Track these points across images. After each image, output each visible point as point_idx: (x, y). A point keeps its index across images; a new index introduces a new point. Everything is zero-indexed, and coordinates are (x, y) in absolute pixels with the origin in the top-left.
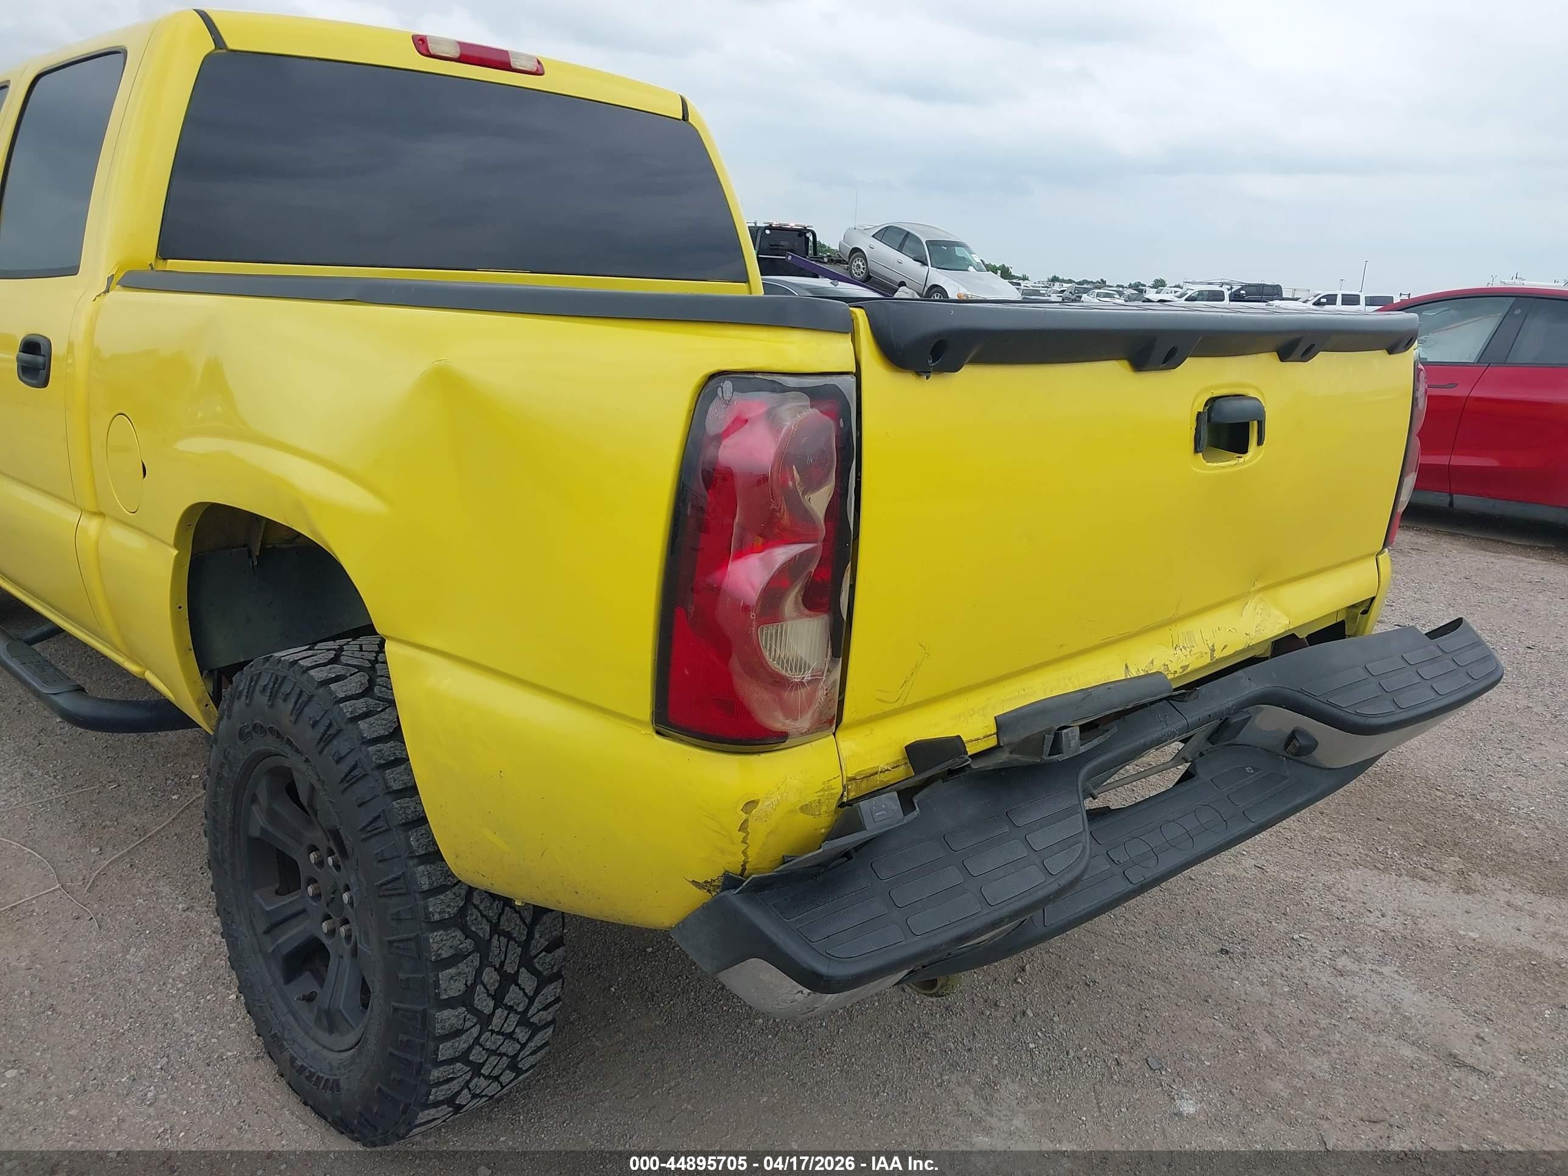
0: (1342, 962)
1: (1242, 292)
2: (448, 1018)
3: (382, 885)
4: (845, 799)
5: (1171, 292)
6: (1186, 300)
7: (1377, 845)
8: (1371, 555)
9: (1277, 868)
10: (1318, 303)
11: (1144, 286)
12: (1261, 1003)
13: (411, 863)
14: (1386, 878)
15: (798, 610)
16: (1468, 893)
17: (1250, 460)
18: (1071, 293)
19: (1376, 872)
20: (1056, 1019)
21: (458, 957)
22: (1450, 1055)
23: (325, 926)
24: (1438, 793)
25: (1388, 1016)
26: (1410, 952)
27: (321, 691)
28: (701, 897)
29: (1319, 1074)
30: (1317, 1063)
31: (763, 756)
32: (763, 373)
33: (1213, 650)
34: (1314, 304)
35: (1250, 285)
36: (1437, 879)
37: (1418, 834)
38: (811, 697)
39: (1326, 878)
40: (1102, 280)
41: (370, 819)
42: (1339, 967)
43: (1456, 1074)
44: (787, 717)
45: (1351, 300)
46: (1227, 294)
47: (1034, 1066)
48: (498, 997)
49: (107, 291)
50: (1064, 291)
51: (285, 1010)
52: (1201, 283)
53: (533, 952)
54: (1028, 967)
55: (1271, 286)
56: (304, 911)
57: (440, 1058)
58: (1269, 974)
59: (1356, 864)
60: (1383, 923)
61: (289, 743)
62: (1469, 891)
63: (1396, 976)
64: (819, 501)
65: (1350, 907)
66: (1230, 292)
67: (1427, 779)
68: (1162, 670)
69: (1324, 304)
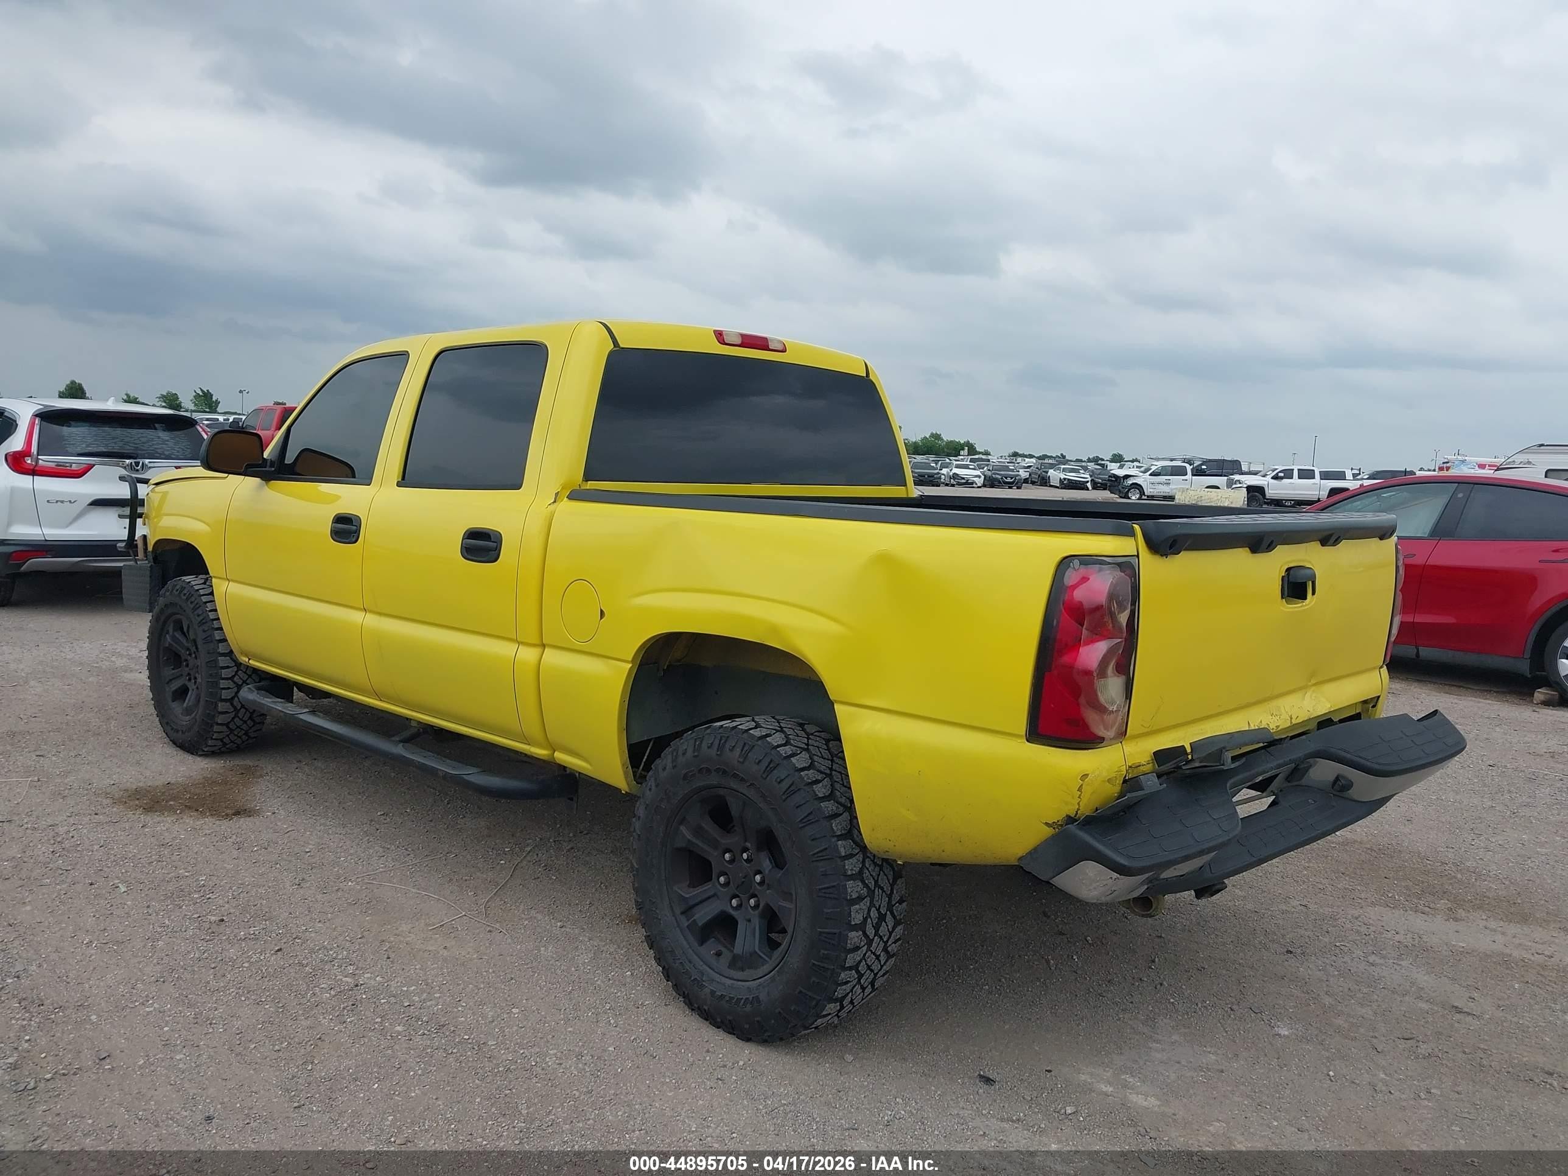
0: (1372, 959)
1: (1204, 467)
2: (854, 937)
3: (814, 854)
4: (1127, 778)
5: (1133, 467)
6: (1151, 475)
7: (1387, 893)
8: (1375, 668)
9: (1316, 906)
10: (1276, 477)
11: (1103, 460)
12: (1321, 981)
13: (834, 840)
14: (1397, 912)
15: (1113, 673)
16: (1456, 921)
17: (1310, 602)
18: (1037, 468)
19: (1388, 908)
20: (1184, 987)
21: (860, 899)
22: (1453, 1006)
23: (734, 902)
24: (1428, 862)
25: (1408, 987)
26: (1419, 954)
27: (760, 742)
28: (1048, 832)
29: (1365, 1016)
30: (1364, 1011)
31: (1090, 751)
32: (1096, 556)
33: (1291, 718)
34: (1272, 478)
35: (1210, 461)
36: (1433, 912)
37: (1417, 887)
38: (1116, 718)
39: (1353, 912)
40: (1062, 455)
41: (806, 814)
42: (1371, 961)
43: (1458, 1016)
44: (1105, 729)
45: (1307, 474)
46: (1189, 468)
47: (1177, 1011)
48: (877, 928)
49: (555, 502)
50: (1031, 466)
51: (702, 963)
52: (1163, 459)
53: (893, 903)
54: (1157, 959)
55: (1230, 461)
56: (715, 895)
57: (847, 965)
58: (1323, 965)
59: (1373, 904)
60: (1397, 937)
61: (735, 776)
62: (1456, 920)
63: (1411, 966)
64: (1123, 618)
65: (1372, 928)
66: (1192, 467)
67: (1419, 853)
68: (1266, 726)
69: (1282, 478)
